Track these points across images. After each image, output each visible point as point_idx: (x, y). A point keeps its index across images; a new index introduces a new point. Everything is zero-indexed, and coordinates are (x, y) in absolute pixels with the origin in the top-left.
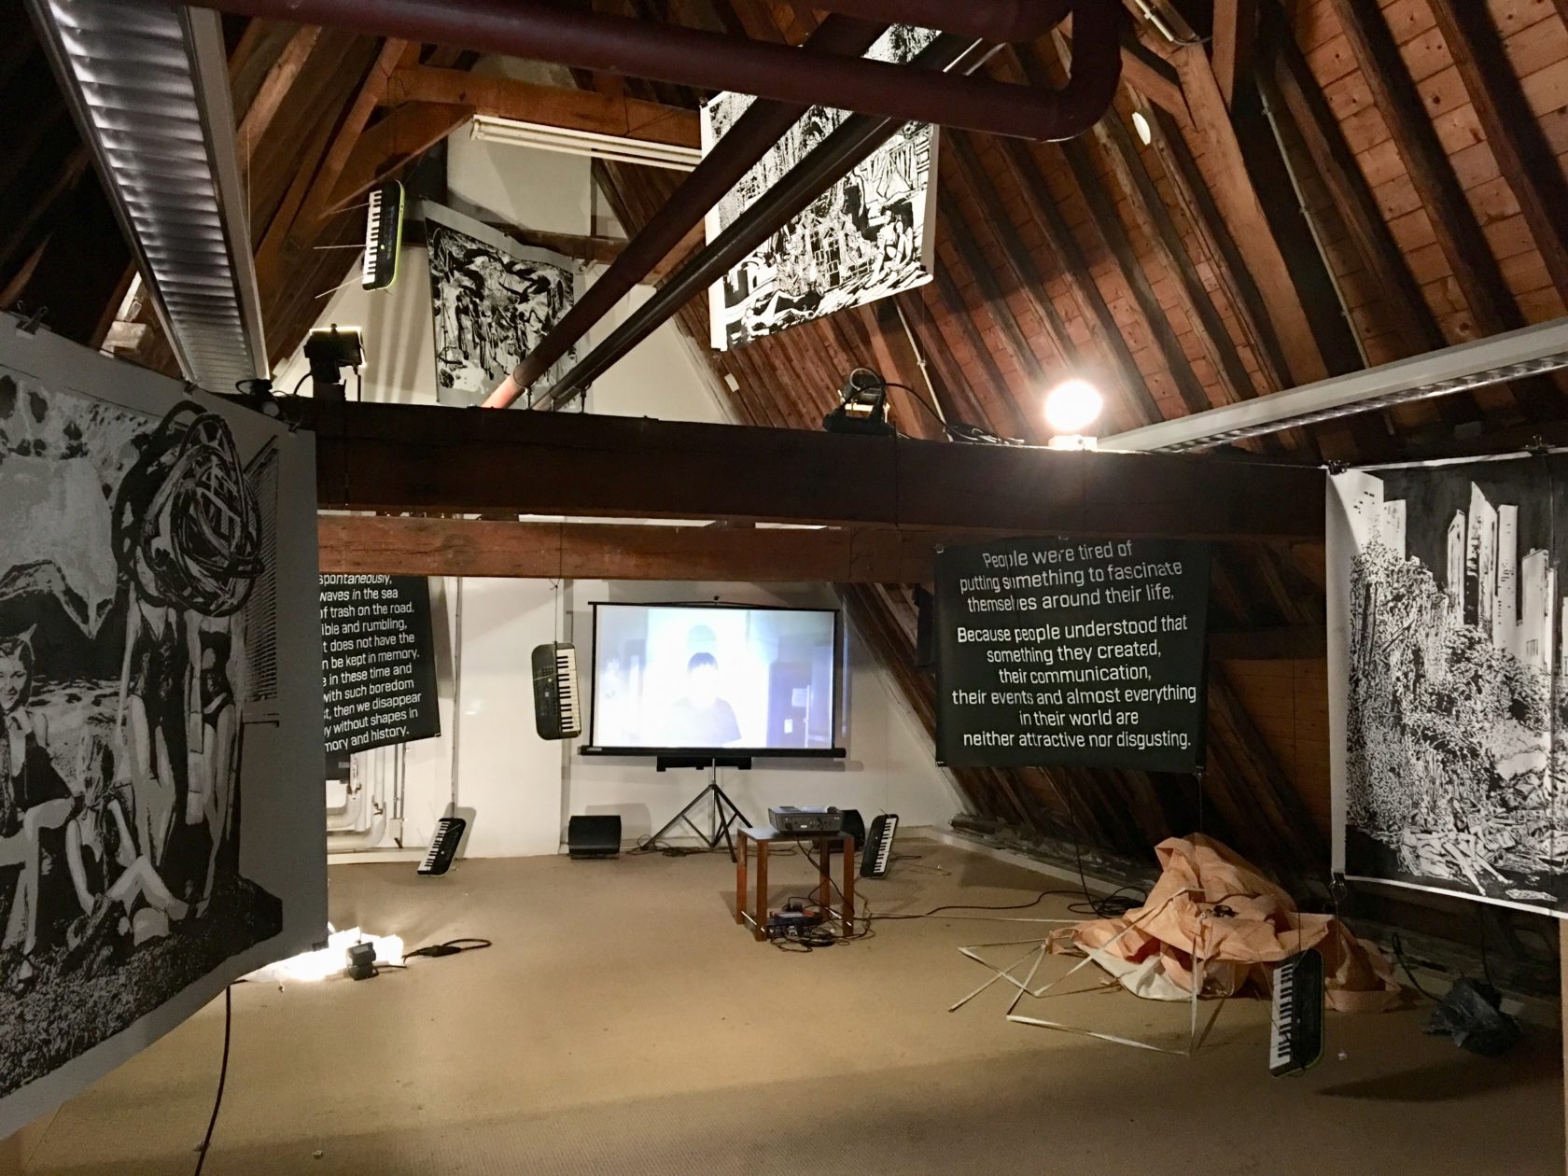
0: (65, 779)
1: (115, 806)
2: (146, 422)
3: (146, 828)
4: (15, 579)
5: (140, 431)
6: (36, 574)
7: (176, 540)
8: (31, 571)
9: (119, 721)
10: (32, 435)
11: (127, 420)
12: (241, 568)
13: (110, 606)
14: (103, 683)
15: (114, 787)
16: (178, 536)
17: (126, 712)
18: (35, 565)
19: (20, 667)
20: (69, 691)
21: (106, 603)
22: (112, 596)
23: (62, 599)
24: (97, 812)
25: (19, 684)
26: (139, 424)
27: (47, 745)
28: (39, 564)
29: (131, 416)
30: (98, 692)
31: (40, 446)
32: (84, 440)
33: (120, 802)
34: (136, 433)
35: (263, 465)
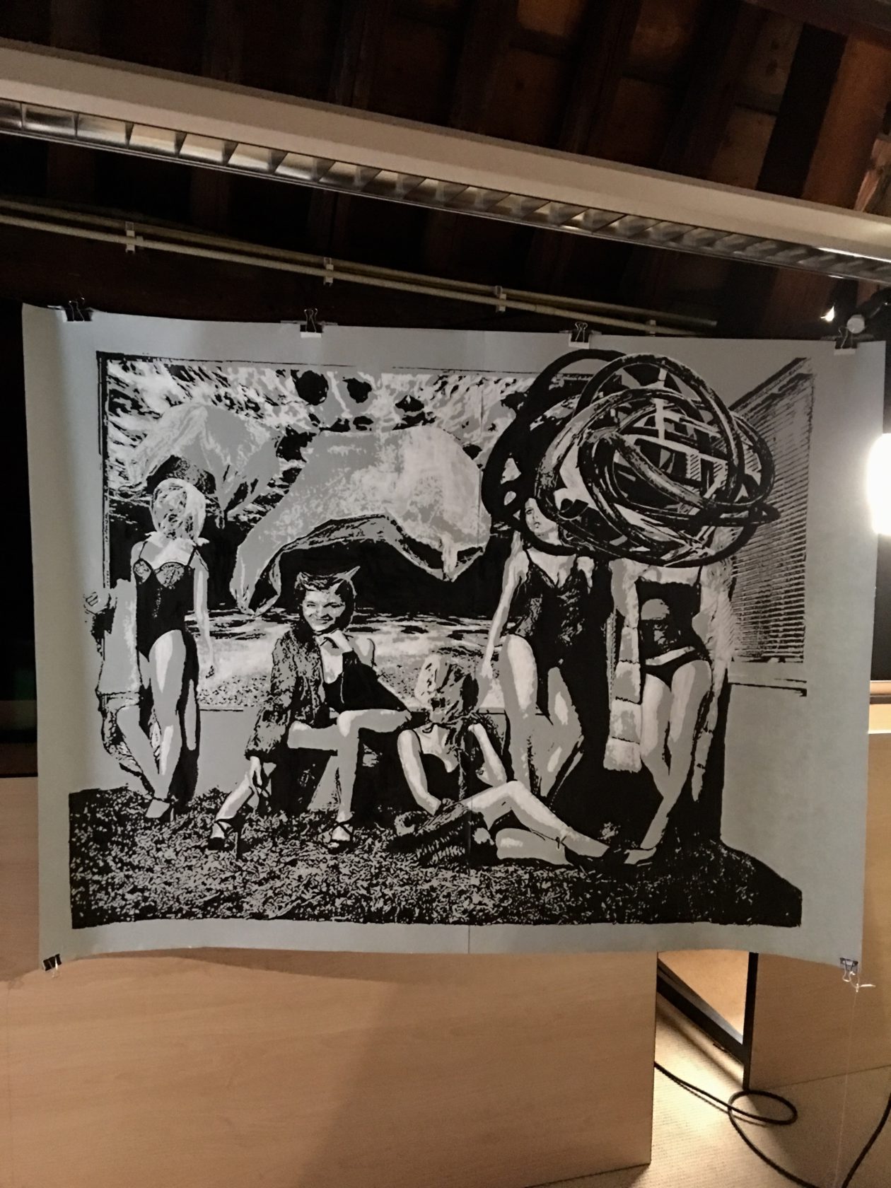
0: (399, 696)
1: (479, 730)
2: (515, 381)
3: (524, 757)
4: (332, 531)
5: (510, 391)
6: (361, 527)
7: (596, 490)
8: (356, 524)
9: (489, 655)
10: (351, 413)
11: (492, 383)
12: (723, 516)
13: (479, 554)
14: (466, 620)
15: (477, 712)
16: (599, 485)
17: (499, 649)
18: (362, 519)
19: (337, 599)
20: (405, 623)
21: (471, 551)
22: (484, 545)
23: (399, 547)
24: (453, 731)
25: (336, 613)
26: (507, 385)
27: (373, 663)
28: (368, 518)
29: (495, 379)
30: (459, 627)
31: (363, 422)
32: (426, 410)
33: (486, 727)
34: (506, 394)
35: (773, 397)
